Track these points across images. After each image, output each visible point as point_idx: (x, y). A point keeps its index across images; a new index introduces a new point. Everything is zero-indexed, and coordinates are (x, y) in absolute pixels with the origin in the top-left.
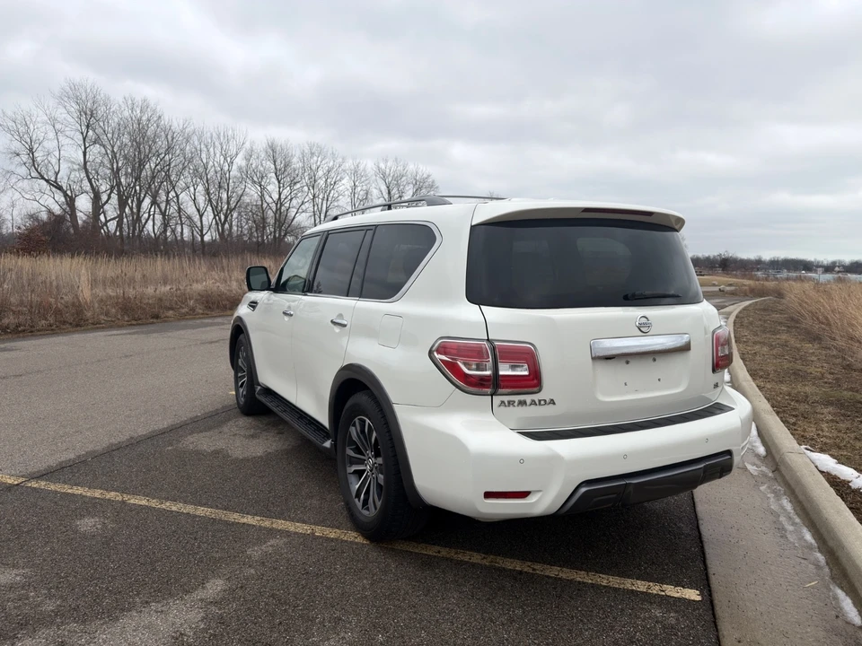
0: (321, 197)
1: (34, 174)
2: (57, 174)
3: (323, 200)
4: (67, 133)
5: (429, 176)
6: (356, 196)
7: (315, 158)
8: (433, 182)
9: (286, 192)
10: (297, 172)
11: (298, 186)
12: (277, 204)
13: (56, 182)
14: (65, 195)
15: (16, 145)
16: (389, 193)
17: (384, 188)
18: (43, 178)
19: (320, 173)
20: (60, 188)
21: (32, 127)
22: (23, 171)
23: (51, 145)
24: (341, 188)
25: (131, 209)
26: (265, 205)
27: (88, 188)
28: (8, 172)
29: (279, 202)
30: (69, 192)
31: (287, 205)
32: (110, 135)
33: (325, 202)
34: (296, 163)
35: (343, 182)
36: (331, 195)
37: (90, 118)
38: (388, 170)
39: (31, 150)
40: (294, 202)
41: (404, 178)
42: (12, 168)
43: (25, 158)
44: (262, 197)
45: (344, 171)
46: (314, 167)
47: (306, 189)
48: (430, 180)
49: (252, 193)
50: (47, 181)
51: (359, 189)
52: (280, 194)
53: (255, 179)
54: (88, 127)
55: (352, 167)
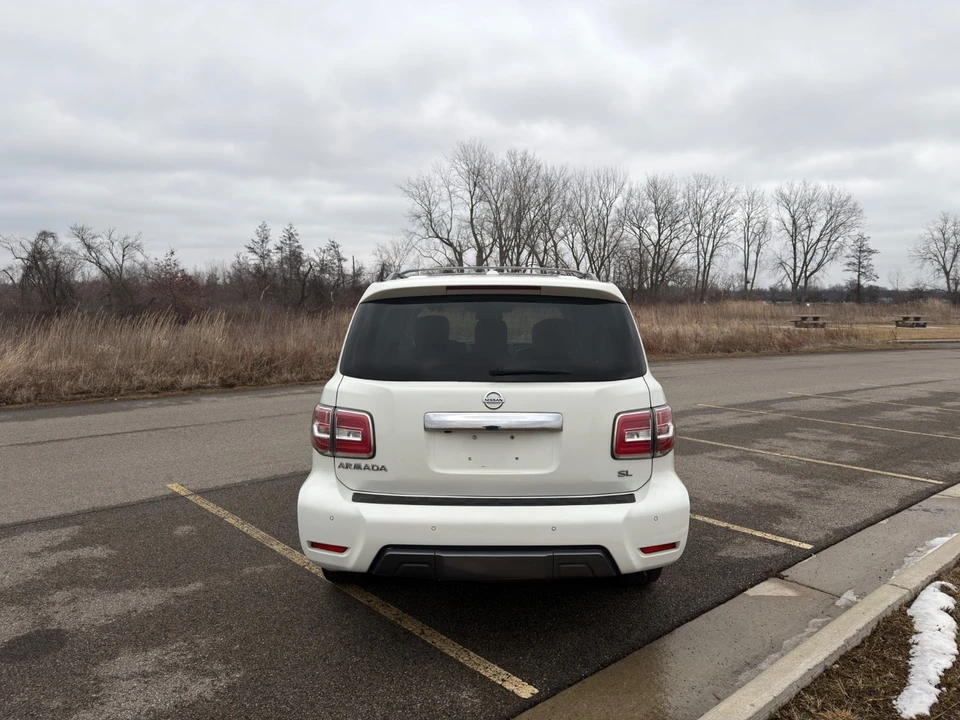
0: (707, 234)
1: (431, 234)
2: (449, 232)
3: (709, 237)
4: (458, 193)
5: (849, 198)
6: (750, 230)
7: (703, 191)
8: (855, 204)
9: (666, 232)
10: (680, 209)
11: (681, 223)
12: (655, 247)
13: (448, 240)
14: (455, 250)
15: (418, 209)
16: (794, 223)
17: (787, 217)
18: (438, 237)
19: (708, 207)
20: (451, 245)
21: (430, 190)
22: (422, 231)
23: (444, 206)
24: (732, 223)
25: (511, 261)
26: (643, 247)
27: (474, 242)
28: (411, 233)
29: (658, 244)
30: (458, 249)
31: (666, 247)
32: (494, 191)
33: (711, 240)
34: (680, 201)
35: (735, 215)
36: (719, 231)
37: (476, 176)
38: (793, 196)
39: (430, 213)
40: (676, 241)
41: (815, 204)
42: (414, 229)
43: (424, 219)
44: (640, 239)
45: (738, 202)
46: (700, 201)
47: (689, 226)
48: (851, 203)
49: (630, 236)
50: (441, 239)
51: (755, 221)
52: (660, 234)
53: (635, 221)
54: (475, 185)
55: (747, 198)
